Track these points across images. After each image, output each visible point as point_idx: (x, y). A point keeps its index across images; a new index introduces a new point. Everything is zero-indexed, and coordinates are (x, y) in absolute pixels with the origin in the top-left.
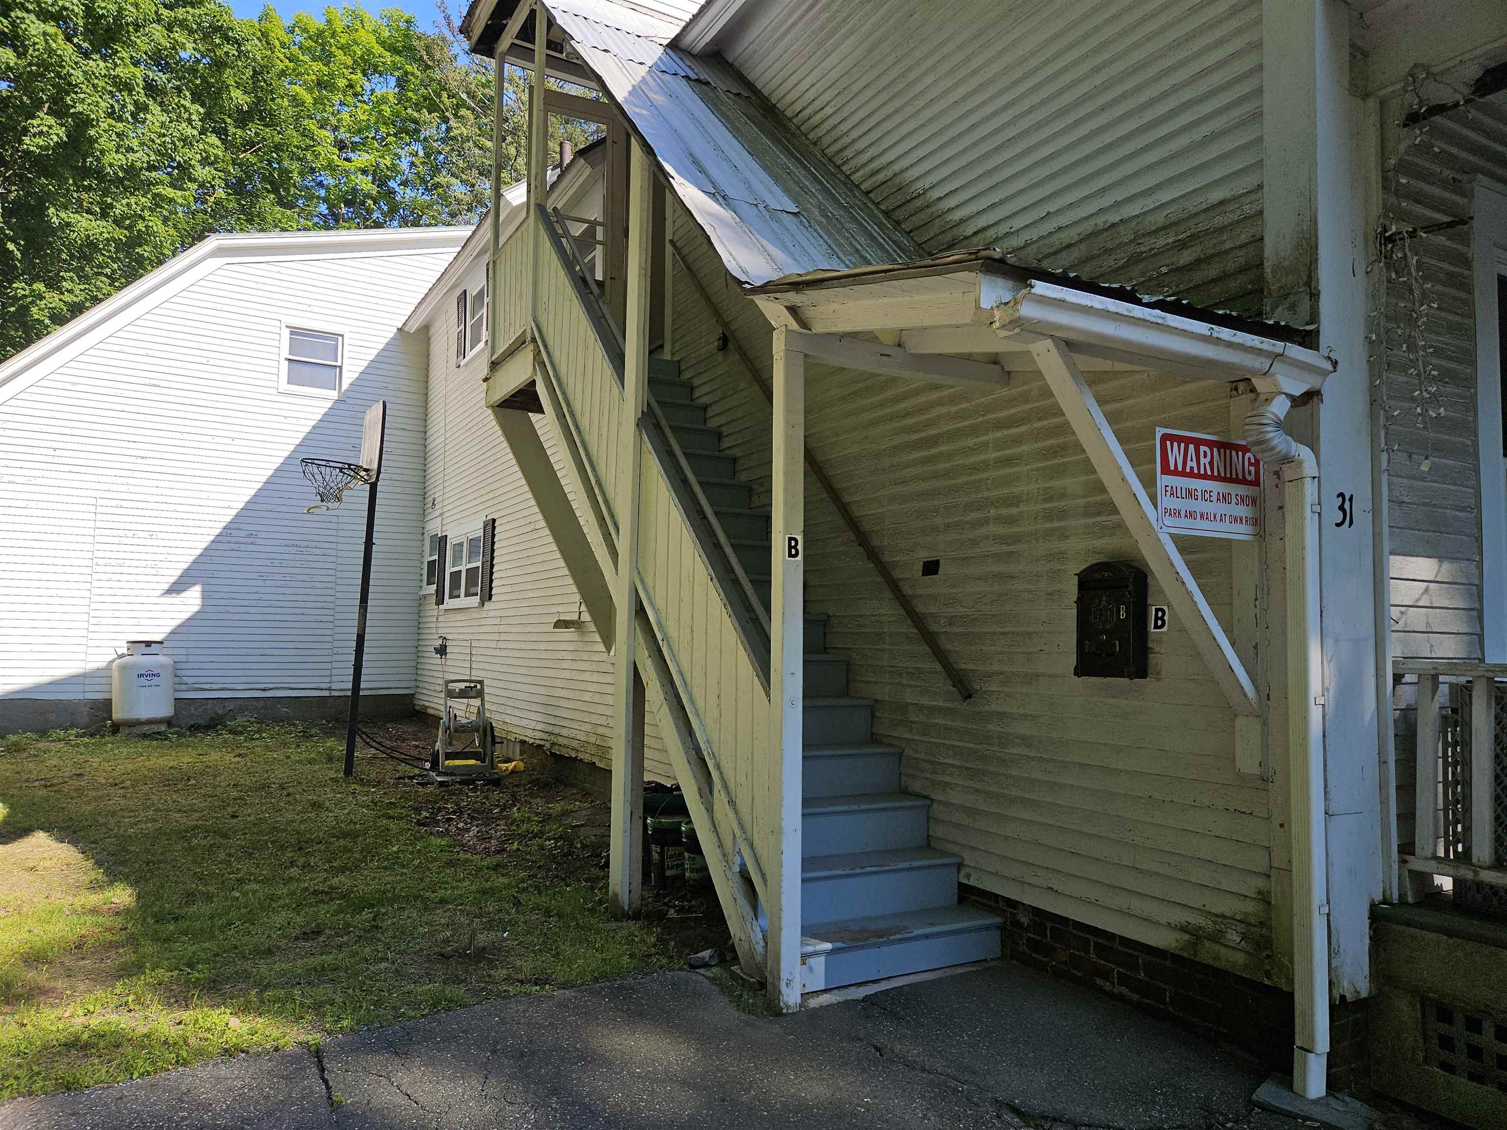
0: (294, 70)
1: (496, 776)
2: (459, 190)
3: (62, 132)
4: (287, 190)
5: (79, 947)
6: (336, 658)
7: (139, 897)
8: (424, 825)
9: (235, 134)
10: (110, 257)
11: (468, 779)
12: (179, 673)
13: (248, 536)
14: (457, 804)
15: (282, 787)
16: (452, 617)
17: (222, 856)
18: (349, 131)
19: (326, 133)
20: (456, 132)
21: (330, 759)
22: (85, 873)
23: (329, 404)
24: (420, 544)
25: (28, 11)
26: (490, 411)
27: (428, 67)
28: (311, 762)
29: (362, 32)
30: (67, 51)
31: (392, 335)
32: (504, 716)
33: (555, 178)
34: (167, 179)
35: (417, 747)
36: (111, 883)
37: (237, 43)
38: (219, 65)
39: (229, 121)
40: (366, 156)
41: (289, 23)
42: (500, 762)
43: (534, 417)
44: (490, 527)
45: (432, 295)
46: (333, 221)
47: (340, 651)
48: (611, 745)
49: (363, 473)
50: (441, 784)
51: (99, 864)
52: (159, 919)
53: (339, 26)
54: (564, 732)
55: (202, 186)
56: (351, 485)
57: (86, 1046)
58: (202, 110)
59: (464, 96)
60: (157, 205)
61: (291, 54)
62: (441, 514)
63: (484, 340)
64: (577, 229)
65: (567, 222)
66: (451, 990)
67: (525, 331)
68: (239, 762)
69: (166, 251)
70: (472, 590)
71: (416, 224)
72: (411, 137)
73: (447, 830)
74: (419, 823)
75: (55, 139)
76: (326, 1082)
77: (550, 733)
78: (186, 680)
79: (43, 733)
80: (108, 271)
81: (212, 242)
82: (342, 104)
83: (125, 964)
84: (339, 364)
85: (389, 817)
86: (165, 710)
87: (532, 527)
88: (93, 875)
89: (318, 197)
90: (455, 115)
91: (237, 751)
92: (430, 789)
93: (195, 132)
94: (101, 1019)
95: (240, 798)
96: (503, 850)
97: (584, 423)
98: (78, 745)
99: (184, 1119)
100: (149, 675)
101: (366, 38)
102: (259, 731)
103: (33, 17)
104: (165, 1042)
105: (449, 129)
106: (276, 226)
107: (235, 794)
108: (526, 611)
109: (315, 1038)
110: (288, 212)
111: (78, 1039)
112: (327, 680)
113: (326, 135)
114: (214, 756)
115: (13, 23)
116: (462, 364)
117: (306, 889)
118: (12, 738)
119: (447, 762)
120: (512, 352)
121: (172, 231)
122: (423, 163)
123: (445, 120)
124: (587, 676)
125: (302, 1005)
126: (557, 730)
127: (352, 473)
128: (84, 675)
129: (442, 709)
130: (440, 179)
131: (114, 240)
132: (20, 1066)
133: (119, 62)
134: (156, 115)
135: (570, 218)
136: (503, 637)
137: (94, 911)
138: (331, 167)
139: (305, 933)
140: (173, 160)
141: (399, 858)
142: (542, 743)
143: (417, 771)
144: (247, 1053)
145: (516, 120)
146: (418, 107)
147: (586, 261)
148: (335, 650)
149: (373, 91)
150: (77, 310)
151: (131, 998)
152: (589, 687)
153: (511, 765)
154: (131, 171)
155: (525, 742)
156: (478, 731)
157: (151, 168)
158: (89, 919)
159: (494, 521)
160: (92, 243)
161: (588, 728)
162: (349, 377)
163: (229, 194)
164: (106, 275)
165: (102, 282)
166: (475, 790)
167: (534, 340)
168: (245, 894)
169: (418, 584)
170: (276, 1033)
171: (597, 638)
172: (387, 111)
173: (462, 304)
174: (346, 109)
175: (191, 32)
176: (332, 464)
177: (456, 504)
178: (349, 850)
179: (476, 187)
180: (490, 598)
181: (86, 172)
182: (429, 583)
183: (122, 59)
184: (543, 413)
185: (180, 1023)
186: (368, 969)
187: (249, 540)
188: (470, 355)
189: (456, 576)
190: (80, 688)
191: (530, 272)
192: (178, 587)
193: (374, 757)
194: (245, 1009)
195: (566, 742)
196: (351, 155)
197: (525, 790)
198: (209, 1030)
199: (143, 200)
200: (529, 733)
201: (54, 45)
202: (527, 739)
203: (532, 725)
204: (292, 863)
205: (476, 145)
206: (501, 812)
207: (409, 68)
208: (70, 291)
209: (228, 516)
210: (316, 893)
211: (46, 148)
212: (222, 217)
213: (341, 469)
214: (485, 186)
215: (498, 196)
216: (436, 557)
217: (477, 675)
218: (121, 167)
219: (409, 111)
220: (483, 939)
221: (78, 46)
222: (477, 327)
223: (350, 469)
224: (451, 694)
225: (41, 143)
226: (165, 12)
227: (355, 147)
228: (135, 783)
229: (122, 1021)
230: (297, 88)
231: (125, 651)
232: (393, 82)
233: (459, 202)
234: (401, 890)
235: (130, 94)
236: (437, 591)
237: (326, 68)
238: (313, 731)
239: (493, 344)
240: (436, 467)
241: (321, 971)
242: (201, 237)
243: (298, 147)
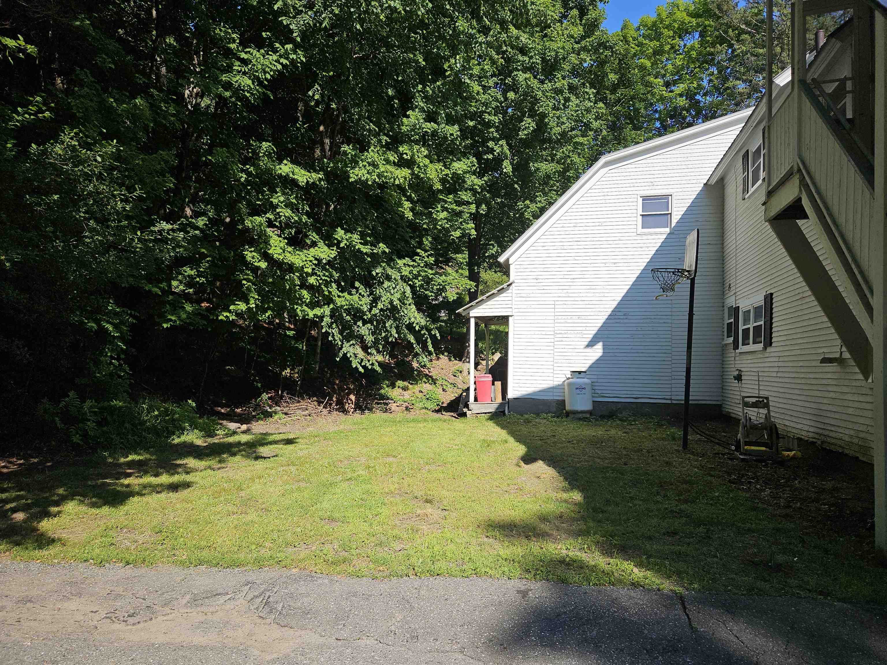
0: (640, 51)
1: (780, 459)
2: (741, 87)
3: (534, 124)
4: (638, 120)
5: (561, 517)
6: (673, 381)
7: (585, 498)
8: (734, 483)
9: (610, 98)
10: (556, 181)
11: (760, 458)
12: (594, 388)
13: (624, 315)
14: (754, 474)
15: (648, 452)
16: (744, 357)
17: (621, 484)
18: (672, 75)
19: (659, 80)
20: (739, 51)
21: (674, 439)
22: (560, 483)
23: (665, 236)
24: (721, 313)
25: (518, 70)
26: (767, 223)
27: (719, 17)
28: (663, 439)
29: (678, 14)
30: (534, 83)
31: (700, 189)
32: (784, 421)
33: (812, 58)
34: (579, 133)
35: (725, 436)
36: (572, 489)
37: (611, 48)
38: (602, 63)
39: (607, 92)
40: (682, 85)
41: (636, 25)
42: (783, 450)
43: (800, 222)
44: (769, 299)
45: (726, 158)
46: (664, 130)
47: (676, 377)
48: (872, 445)
49: (686, 273)
50: (743, 460)
51: (566, 479)
52: (595, 510)
53: (664, 15)
54: (831, 434)
55: (596, 131)
56: (680, 281)
57: (568, 564)
58: (595, 91)
59: (743, 27)
60: (576, 148)
61: (639, 42)
62: (735, 293)
63: (762, 178)
64: (830, 88)
65: (823, 85)
66: (760, 584)
67: (792, 167)
68: (625, 436)
69: (580, 171)
70: (758, 340)
71: (714, 117)
72: (709, 64)
73: (749, 488)
74: (730, 481)
75: (531, 128)
76: (687, 615)
77: (820, 435)
78: (597, 391)
79: (538, 415)
80: (555, 188)
81: (603, 160)
82: (667, 59)
83: (581, 529)
84: (670, 212)
85: (712, 476)
86: (588, 406)
87: (801, 296)
88: (563, 484)
89: (655, 119)
90: (738, 41)
91: (624, 430)
92: (736, 462)
93: (592, 104)
94: (573, 553)
95: (627, 455)
96: (789, 507)
97: (841, 220)
98: (552, 421)
99: (615, 612)
100: (580, 388)
101: (681, 15)
102: (634, 421)
103: (521, 73)
104: (603, 571)
105: (734, 51)
106: (632, 142)
107: (625, 453)
108: (799, 352)
109: (679, 589)
110: (639, 132)
111: (564, 560)
112: (669, 394)
113: (660, 81)
114: (613, 432)
115: (513, 79)
116: (746, 197)
117: (666, 509)
118: (526, 416)
119: (746, 447)
120: (782, 183)
121: (583, 160)
122: (717, 78)
123: (731, 46)
124: (849, 397)
125: (670, 570)
126: (827, 433)
127: (680, 274)
128: (553, 388)
129: (741, 414)
130: (729, 84)
131: (557, 171)
132: (542, 566)
133: (556, 80)
134: (574, 101)
135: (824, 82)
136: (781, 369)
137: (566, 501)
138: (662, 99)
139: (668, 532)
140: (582, 122)
141: (719, 500)
142: (814, 440)
143: (726, 451)
144: (644, 588)
145: (779, 29)
146: (713, 45)
147: (838, 107)
148: (673, 377)
149: (685, 45)
150: (543, 210)
151: (586, 546)
152: (851, 404)
153: (792, 454)
154: (563, 134)
155: (801, 439)
156: (766, 429)
157: (573, 129)
158: (564, 505)
159: (772, 294)
160: (548, 176)
161: (852, 433)
162: (676, 218)
163: (609, 132)
164: (555, 191)
165: (553, 194)
166: (766, 466)
167: (799, 170)
168: (635, 505)
169: (721, 337)
170: (658, 581)
171: (857, 370)
172: (694, 54)
173: (745, 159)
174: (670, 62)
175: (589, 51)
176: (668, 270)
177: (744, 286)
178: (689, 491)
179: (753, 82)
180: (771, 344)
181: (544, 141)
182: (728, 336)
183: (558, 78)
184: (808, 218)
185: (609, 564)
186: (706, 559)
187: (625, 317)
188: (752, 190)
189: (746, 332)
190: (551, 394)
191: (796, 126)
192: (592, 343)
193: (700, 440)
194: (640, 565)
195: (833, 441)
196: (673, 88)
197: (803, 470)
198: (623, 571)
199: (569, 147)
200: (804, 433)
201: (529, 83)
202: (803, 437)
203: (806, 428)
204: (658, 494)
205: (752, 55)
206: (786, 482)
207: (707, 23)
208: (540, 202)
209: (614, 304)
210: (672, 511)
211: (528, 134)
212: (606, 145)
213: (673, 272)
214: (760, 79)
215: (770, 82)
216: (732, 320)
217: (763, 393)
218: (559, 134)
219: (708, 49)
220: (780, 558)
221: (539, 79)
222: (756, 173)
223: (678, 272)
224: (746, 405)
225: (526, 133)
226: (576, 46)
227: (675, 83)
228: (578, 442)
229: (583, 556)
230: (642, 60)
231: (570, 376)
232: (697, 35)
233: (741, 94)
234: (722, 519)
235: (562, 95)
236: (734, 341)
237: (658, 43)
238: (663, 422)
239: (768, 180)
240: (731, 264)
241: (679, 554)
242: (596, 159)
243: (643, 94)
